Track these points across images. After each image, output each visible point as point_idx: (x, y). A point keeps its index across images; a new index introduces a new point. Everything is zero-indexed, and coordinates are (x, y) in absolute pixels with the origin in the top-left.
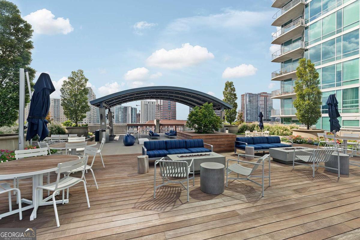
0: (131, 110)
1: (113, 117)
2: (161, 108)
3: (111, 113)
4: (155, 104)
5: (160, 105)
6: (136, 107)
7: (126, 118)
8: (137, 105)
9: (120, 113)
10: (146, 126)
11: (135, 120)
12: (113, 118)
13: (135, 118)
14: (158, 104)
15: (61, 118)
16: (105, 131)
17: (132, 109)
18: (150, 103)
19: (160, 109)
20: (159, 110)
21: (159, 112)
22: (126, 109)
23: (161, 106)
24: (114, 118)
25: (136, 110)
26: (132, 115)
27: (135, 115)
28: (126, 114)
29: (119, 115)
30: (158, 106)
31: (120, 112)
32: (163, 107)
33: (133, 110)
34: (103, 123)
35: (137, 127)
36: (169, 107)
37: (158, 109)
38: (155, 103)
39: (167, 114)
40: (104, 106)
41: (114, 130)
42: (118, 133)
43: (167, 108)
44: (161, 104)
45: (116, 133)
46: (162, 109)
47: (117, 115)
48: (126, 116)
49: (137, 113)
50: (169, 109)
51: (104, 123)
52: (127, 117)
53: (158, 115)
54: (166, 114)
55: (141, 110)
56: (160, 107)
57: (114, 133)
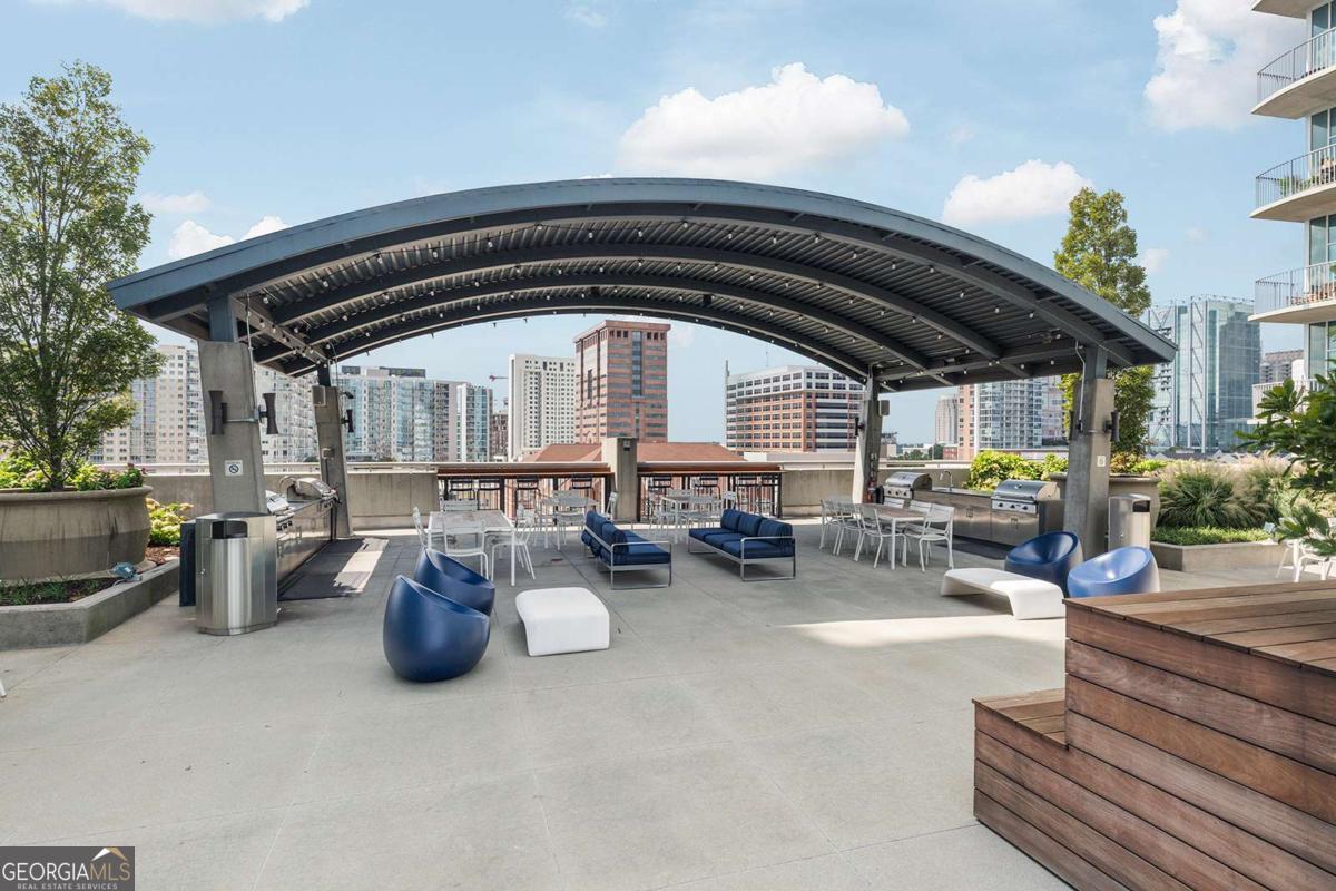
0: (468, 399)
1: (350, 421)
2: (599, 387)
3: (334, 393)
4: (570, 373)
5: (594, 374)
6: (488, 384)
7: (445, 432)
8: (493, 378)
9: (421, 412)
10: (556, 479)
11: (484, 444)
12: (344, 428)
13: (484, 431)
14: (586, 373)
15: (159, 431)
16: (241, 529)
17: (471, 392)
18: (553, 366)
19: (594, 393)
20: (589, 397)
21: (590, 406)
22: (447, 395)
23: (599, 378)
24: (351, 430)
25: (491, 398)
26: (470, 417)
27: (484, 419)
28: (447, 415)
29: (417, 421)
30: (586, 378)
31: (417, 408)
32: (610, 385)
33: (478, 398)
34: (236, 468)
35: (501, 481)
36: (635, 382)
37: (586, 395)
38: (571, 368)
39: (629, 415)
40: (242, 326)
41: (356, 506)
42: (383, 522)
43: (629, 391)
44: (599, 369)
45: (373, 522)
46: (604, 391)
47: (405, 421)
48: (445, 426)
49: (496, 411)
50: (635, 392)
51: (240, 464)
52: (450, 426)
53: (586, 422)
54: (622, 415)
55: (510, 399)
56: (594, 384)
57: (354, 522)
